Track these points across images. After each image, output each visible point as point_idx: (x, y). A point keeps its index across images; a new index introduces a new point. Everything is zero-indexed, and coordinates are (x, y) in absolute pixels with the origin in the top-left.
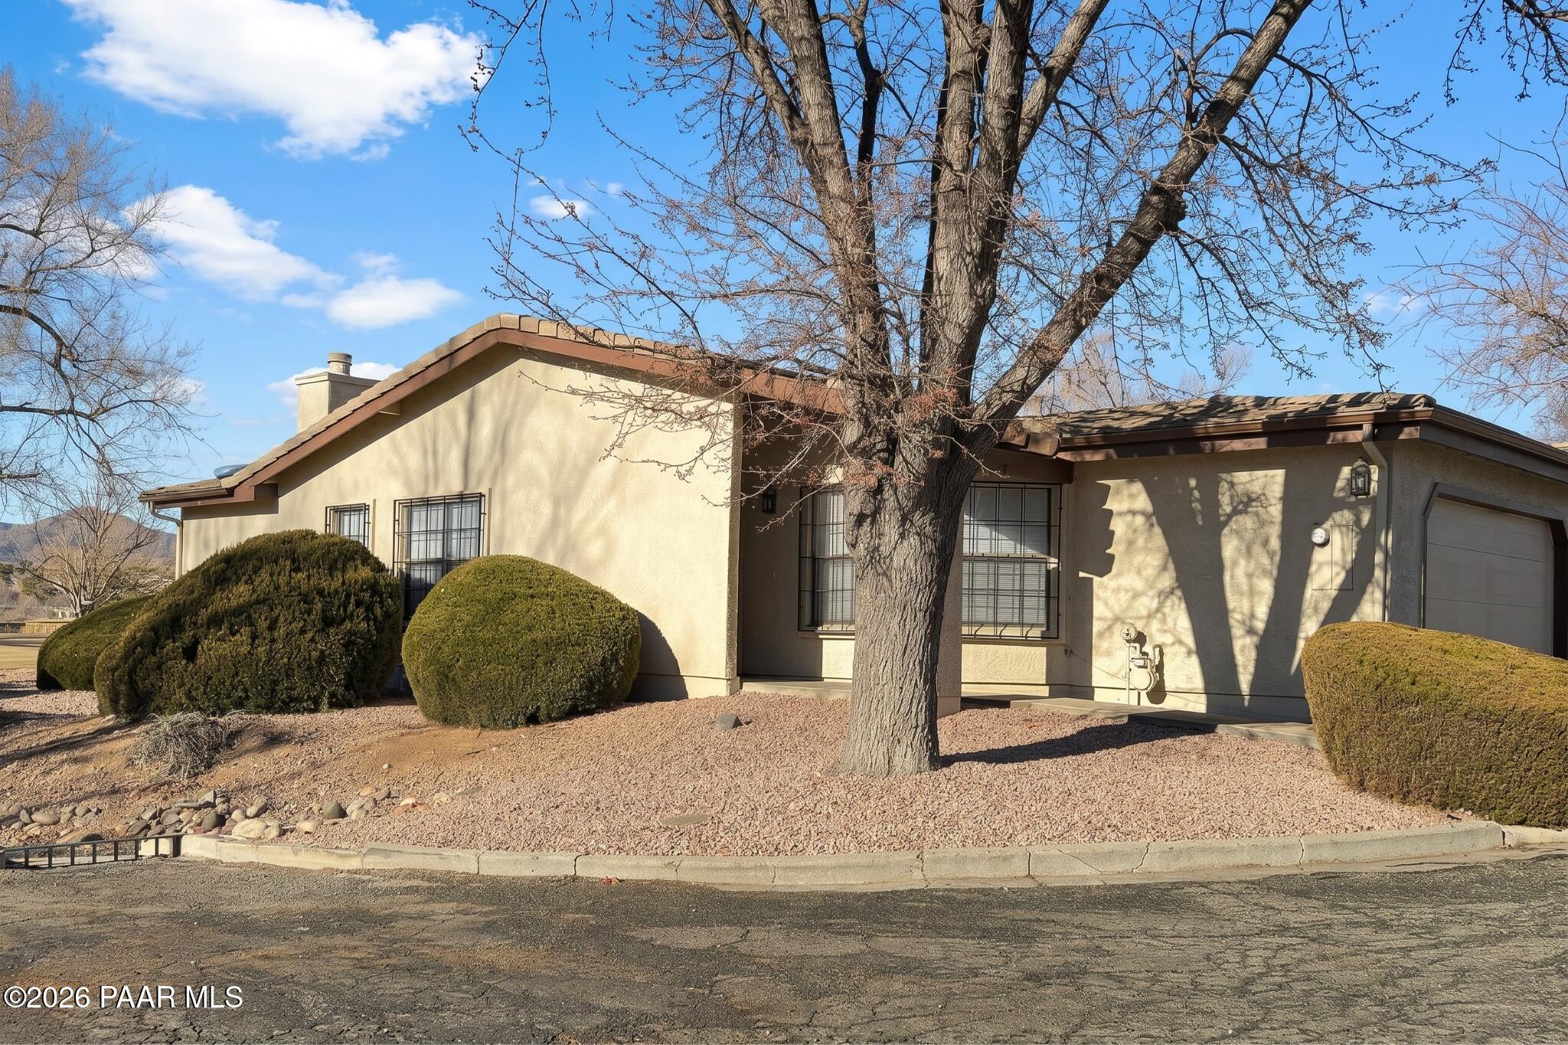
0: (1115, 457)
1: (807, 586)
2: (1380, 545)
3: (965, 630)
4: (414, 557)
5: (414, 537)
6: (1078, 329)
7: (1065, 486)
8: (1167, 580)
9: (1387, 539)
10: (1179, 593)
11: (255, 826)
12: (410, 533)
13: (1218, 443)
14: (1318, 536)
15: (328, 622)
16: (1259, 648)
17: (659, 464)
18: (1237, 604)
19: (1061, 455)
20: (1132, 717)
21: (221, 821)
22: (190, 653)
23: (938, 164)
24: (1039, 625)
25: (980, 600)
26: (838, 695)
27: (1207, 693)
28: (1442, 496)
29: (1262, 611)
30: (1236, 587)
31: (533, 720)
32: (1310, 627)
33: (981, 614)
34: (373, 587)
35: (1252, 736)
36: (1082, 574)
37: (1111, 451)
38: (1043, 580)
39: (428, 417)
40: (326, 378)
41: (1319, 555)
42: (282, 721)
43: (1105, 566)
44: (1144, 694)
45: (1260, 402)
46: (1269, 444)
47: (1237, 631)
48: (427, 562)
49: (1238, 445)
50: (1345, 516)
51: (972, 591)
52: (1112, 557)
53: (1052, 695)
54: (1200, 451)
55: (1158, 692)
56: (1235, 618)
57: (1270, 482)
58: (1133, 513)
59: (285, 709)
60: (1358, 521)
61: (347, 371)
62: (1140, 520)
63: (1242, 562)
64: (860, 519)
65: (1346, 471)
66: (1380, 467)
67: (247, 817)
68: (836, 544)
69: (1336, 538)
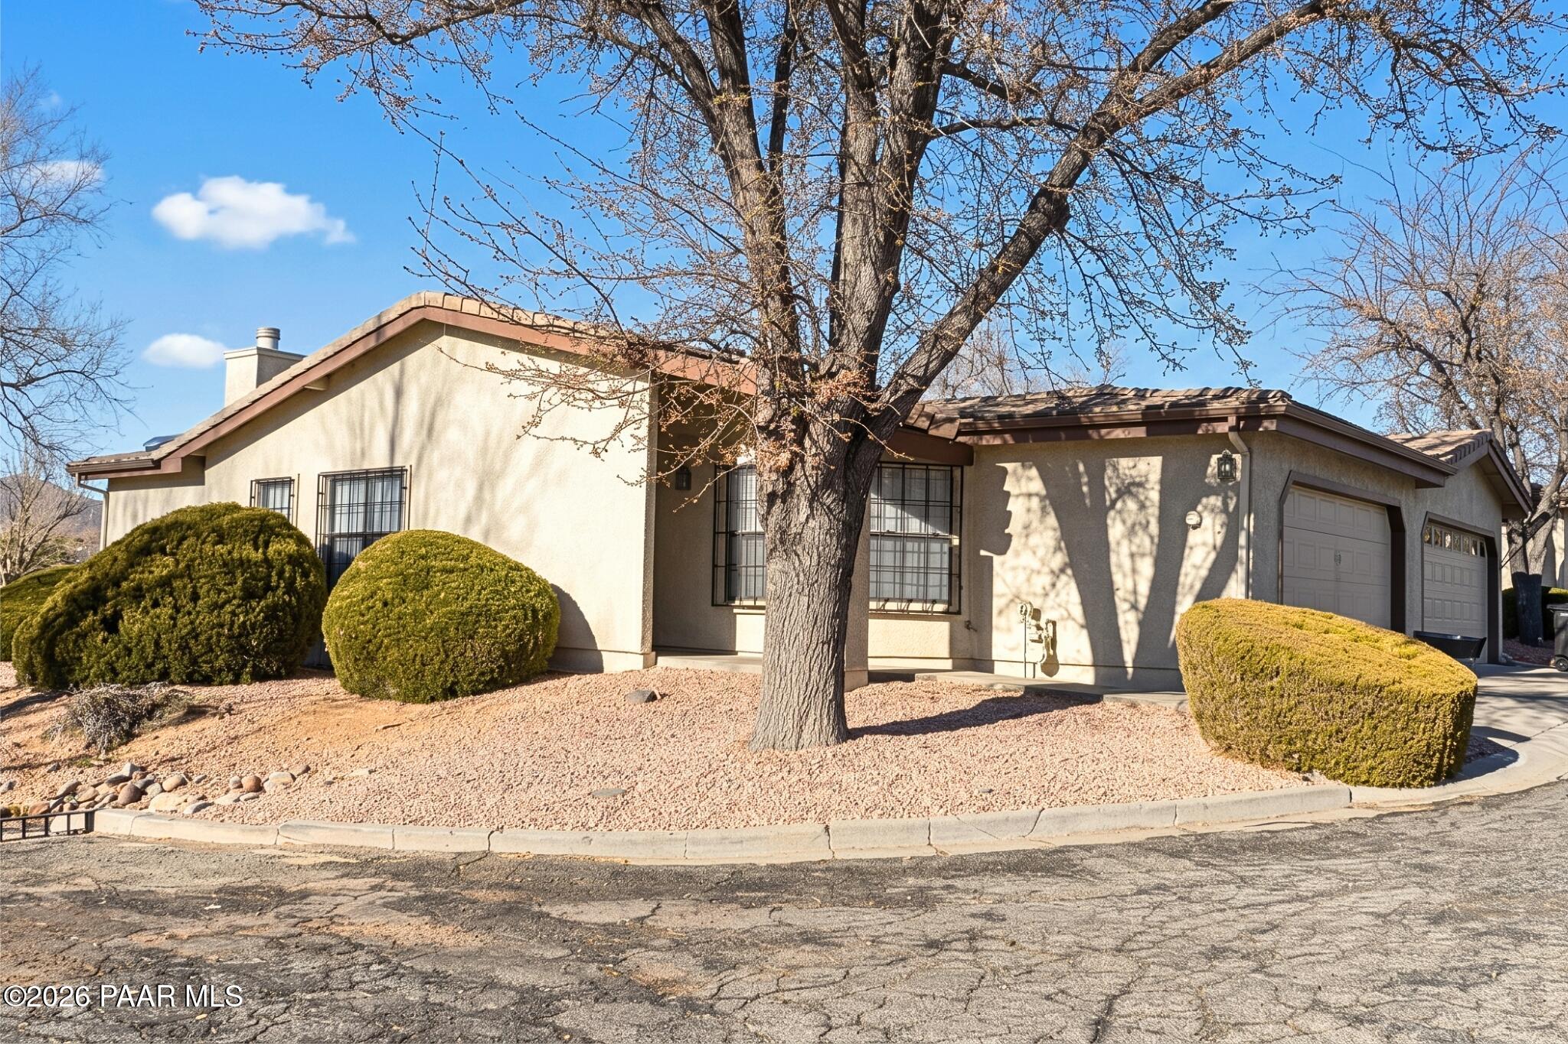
0: (1011, 442)
1: (721, 561)
2: (1243, 528)
3: (873, 605)
4: (337, 531)
5: (338, 510)
6: (977, 319)
7: (967, 469)
8: (1059, 559)
9: (1249, 522)
10: (1069, 571)
11: (170, 801)
12: (333, 507)
13: (1103, 431)
14: (1192, 519)
15: (249, 594)
16: (1141, 624)
17: (575, 441)
18: (1122, 582)
19: (961, 439)
20: (1028, 689)
21: (138, 795)
22: (111, 625)
23: (844, 159)
24: (941, 602)
25: (887, 576)
26: (749, 669)
27: (1094, 665)
28: (1296, 483)
29: (1144, 589)
30: (1120, 566)
31: (450, 693)
32: (1185, 604)
33: (888, 590)
34: (294, 560)
35: (1133, 705)
36: (983, 553)
37: (1007, 436)
38: (946, 557)
39: (355, 391)
40: (255, 352)
41: (1193, 537)
42: (201, 694)
43: (1003, 545)
44: (1038, 668)
45: (1140, 394)
46: (1148, 433)
47: (1122, 607)
48: (350, 536)
49: (1119, 433)
50: (1215, 501)
51: (879, 568)
52: (1010, 536)
53: (955, 668)
54: (1089, 437)
55: (1051, 665)
56: (1119, 595)
57: (1150, 468)
58: (1030, 495)
59: (207, 681)
60: (1225, 504)
61: (276, 345)
62: (1035, 503)
63: (1125, 543)
64: (772, 498)
65: (1214, 458)
66: (1243, 456)
67: (163, 791)
68: (750, 521)
69: (1208, 520)
